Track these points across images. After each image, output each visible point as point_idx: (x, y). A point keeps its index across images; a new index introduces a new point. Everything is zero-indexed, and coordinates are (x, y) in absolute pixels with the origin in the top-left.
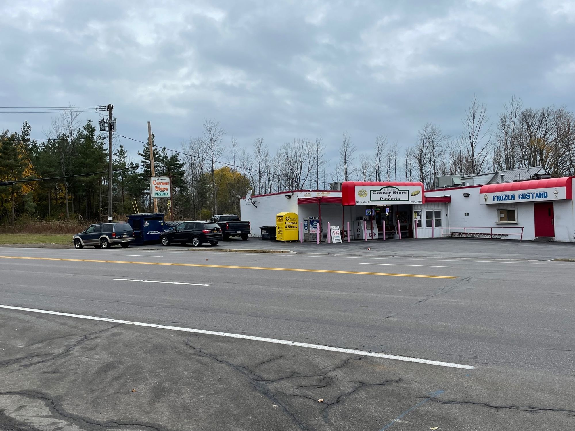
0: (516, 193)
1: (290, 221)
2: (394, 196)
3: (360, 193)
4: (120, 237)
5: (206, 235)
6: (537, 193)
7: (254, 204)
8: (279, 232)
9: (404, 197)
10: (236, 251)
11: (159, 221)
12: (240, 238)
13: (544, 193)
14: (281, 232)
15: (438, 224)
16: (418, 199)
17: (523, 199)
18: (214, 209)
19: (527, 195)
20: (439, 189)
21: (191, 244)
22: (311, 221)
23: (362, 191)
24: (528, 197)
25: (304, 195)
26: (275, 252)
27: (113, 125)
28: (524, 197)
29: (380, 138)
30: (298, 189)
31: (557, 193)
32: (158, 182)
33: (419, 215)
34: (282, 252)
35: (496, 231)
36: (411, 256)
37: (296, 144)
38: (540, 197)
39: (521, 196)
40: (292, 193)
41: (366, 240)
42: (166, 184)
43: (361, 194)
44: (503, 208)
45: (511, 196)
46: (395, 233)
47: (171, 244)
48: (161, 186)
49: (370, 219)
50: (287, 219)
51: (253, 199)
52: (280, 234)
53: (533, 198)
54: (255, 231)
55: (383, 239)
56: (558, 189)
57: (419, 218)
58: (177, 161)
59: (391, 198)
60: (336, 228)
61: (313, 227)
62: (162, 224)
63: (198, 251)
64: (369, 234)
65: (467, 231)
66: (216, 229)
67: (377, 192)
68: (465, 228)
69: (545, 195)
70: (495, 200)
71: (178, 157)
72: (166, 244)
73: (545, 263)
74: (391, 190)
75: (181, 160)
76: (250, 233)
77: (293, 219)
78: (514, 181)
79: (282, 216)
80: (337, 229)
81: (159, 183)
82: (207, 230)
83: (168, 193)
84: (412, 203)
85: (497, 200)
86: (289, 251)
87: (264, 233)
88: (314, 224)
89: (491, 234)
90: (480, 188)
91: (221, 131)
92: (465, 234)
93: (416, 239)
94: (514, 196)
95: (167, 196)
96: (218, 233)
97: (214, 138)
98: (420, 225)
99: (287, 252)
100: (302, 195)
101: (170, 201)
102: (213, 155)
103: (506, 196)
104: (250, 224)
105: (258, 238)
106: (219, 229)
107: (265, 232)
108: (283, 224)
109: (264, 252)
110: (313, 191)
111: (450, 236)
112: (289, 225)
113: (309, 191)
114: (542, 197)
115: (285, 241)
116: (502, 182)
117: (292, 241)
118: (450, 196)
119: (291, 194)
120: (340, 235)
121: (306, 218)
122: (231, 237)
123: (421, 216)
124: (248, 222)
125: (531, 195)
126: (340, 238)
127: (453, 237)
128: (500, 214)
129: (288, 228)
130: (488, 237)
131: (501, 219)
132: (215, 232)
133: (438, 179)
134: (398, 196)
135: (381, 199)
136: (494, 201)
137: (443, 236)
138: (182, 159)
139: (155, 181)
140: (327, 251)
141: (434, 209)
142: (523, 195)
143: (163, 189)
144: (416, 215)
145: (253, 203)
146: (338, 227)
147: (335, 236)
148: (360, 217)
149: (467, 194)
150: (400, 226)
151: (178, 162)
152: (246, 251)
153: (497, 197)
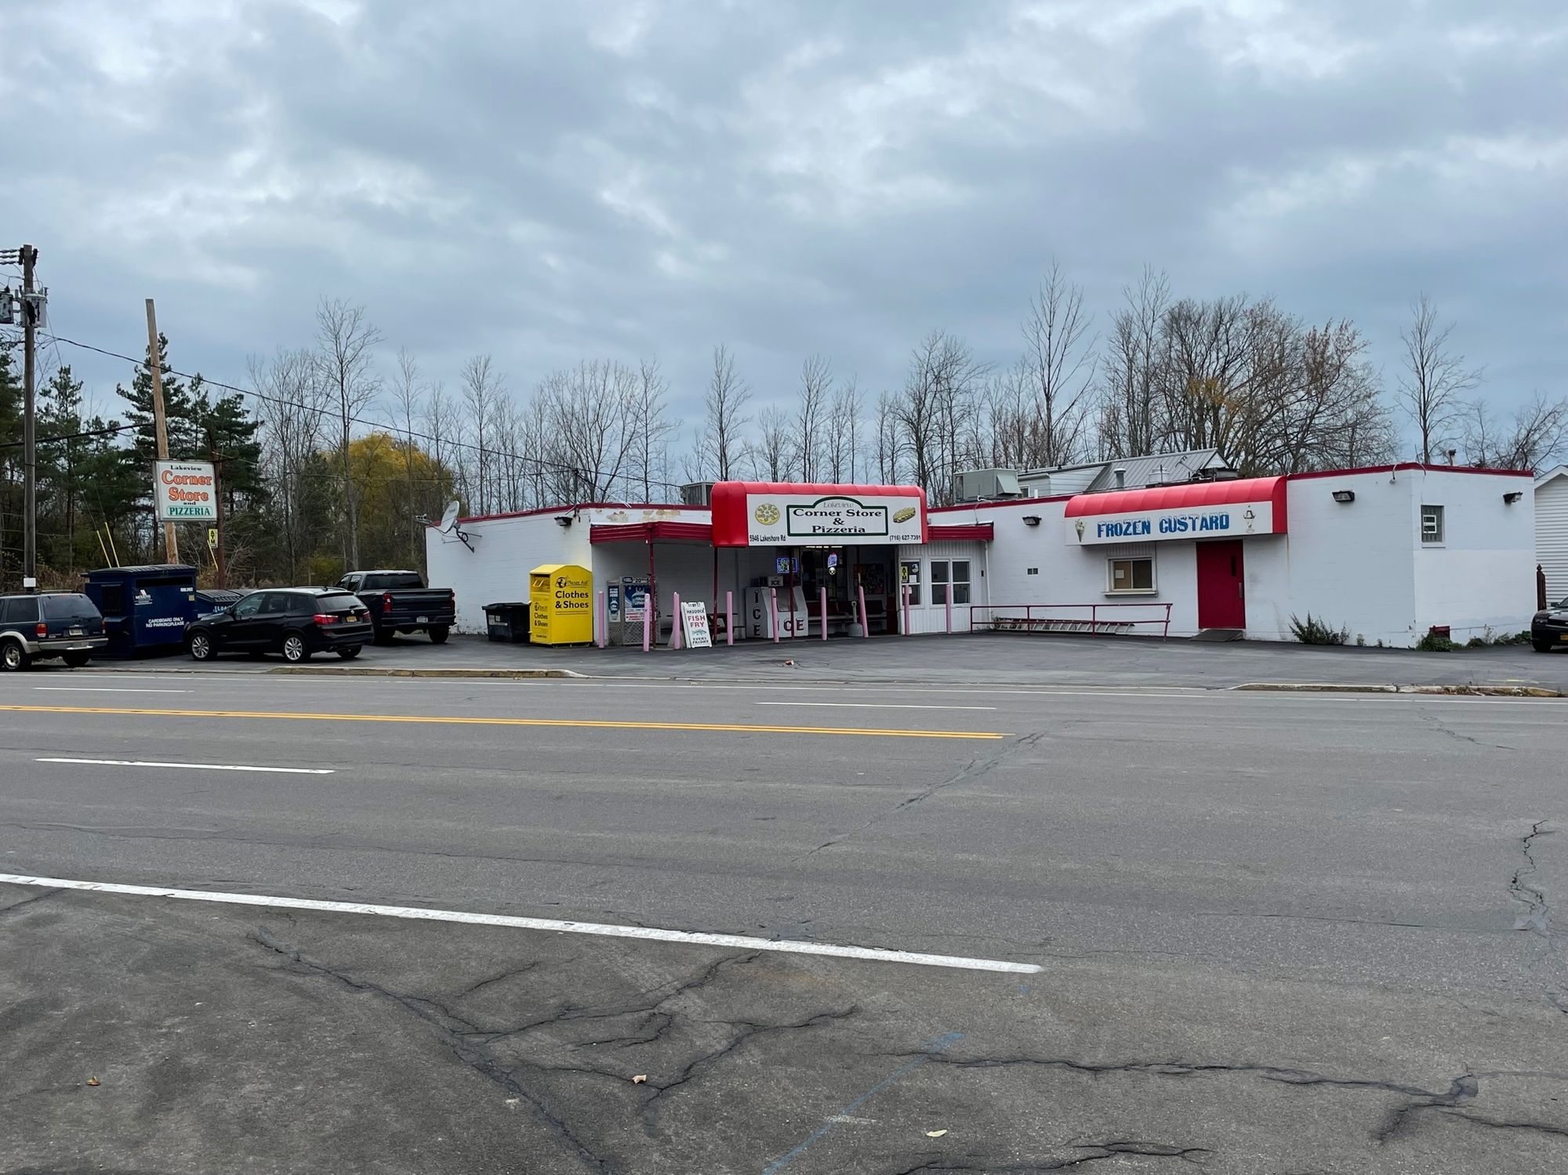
0: (1154, 517)
1: (568, 590)
2: (849, 523)
3: (759, 513)
4: (62, 637)
5: (325, 627)
6: (1205, 516)
7: (465, 542)
8: (537, 619)
9: (874, 524)
10: (413, 674)
11: (183, 590)
12: (426, 637)
13: (1222, 517)
14: (543, 621)
15: (962, 596)
16: (912, 531)
17: (1171, 531)
18: (350, 554)
19: (1181, 523)
20: (964, 504)
21: (281, 655)
22: (627, 588)
23: (765, 508)
24: (1183, 528)
25: (609, 518)
26: (527, 675)
27: (38, 306)
28: (1173, 526)
29: (813, 367)
30: (592, 500)
31: (1253, 517)
32: (178, 477)
33: (914, 574)
34: (547, 675)
35: (1105, 614)
36: (893, 681)
37: (587, 377)
38: (1212, 528)
39: (1165, 525)
40: (573, 513)
41: (778, 641)
42: (203, 481)
43: (763, 516)
44: (1122, 556)
45: (1140, 524)
46: (852, 619)
47: (219, 654)
48: (188, 488)
49: (788, 583)
50: (560, 583)
51: (464, 528)
52: (540, 624)
53: (1194, 529)
54: (470, 616)
55: (820, 636)
56: (1255, 506)
57: (913, 579)
58: (239, 415)
59: (840, 527)
60: (696, 608)
61: (634, 606)
62: (192, 598)
63: (302, 673)
64: (785, 624)
65: (1035, 614)
66: (353, 612)
67: (806, 510)
68: (1028, 607)
69: (1223, 522)
70: (1104, 534)
71: (239, 403)
72: (203, 656)
73: (1220, 695)
74: (841, 506)
75: (248, 412)
76: (453, 624)
77: (577, 583)
78: (1148, 487)
79: (548, 576)
80: (699, 611)
81: (182, 480)
82: (327, 614)
83: (209, 508)
84: (894, 542)
85: (1108, 535)
86: (566, 671)
87: (494, 623)
88: (635, 597)
89: (1091, 622)
90: (1065, 504)
91: (369, 334)
92: (1029, 621)
93: (905, 635)
94: (1149, 523)
95: (206, 517)
96: (360, 624)
97: (349, 353)
98: (915, 599)
99: (562, 675)
100: (601, 518)
101: (216, 531)
102: (345, 402)
103: (1129, 524)
104: (455, 598)
105: (478, 637)
106: (363, 611)
107: (498, 618)
108: (550, 598)
109: (494, 675)
110: (634, 506)
111: (992, 627)
112: (565, 599)
113: (623, 506)
114: (1217, 528)
115: (555, 645)
116: (1121, 488)
117: (574, 644)
118: (992, 524)
119: (570, 514)
120: (706, 628)
121: (615, 582)
122: (398, 634)
123: (918, 574)
124: (450, 593)
125: (1189, 522)
126: (707, 636)
127: (999, 630)
128: (1115, 569)
129: (563, 609)
130: (1085, 629)
131: (1118, 583)
132: (352, 620)
133: (962, 478)
134: (859, 522)
135: (814, 530)
136: (1099, 536)
137: (975, 627)
138: (251, 410)
139: (168, 472)
140: (671, 670)
141: (951, 556)
142: (1170, 521)
143: (195, 496)
144: (906, 574)
145: (464, 538)
146: (702, 605)
147: (694, 629)
148: (761, 579)
149: (1034, 518)
150: (866, 602)
151: (239, 420)
152: (442, 674)
153: (1108, 526)
